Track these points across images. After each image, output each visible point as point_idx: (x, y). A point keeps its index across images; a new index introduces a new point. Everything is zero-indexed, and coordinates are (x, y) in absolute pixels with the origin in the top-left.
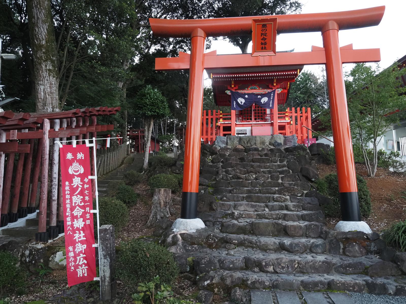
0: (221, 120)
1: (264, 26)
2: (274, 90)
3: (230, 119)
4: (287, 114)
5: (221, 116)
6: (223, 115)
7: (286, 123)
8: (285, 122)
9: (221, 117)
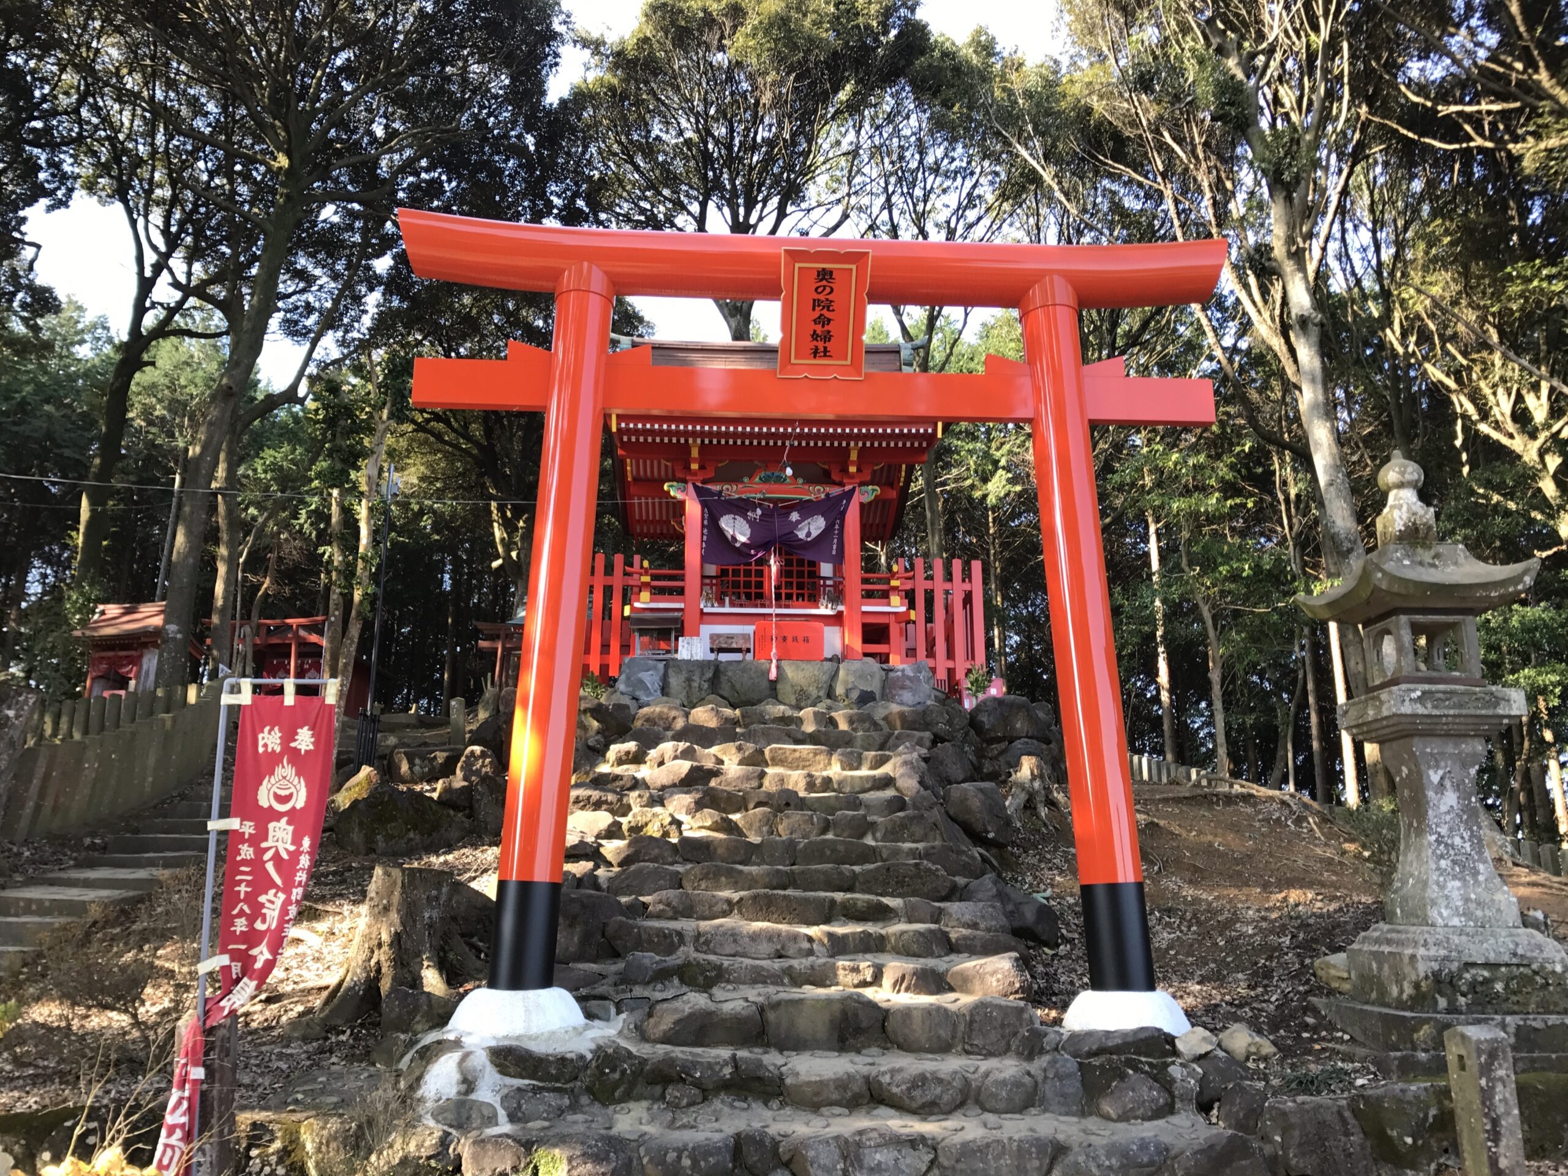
0: (645, 595)
1: (825, 275)
2: (848, 488)
3: (681, 591)
4: (894, 583)
5: (646, 579)
6: (655, 577)
7: (892, 618)
8: (889, 613)
9: (646, 585)
